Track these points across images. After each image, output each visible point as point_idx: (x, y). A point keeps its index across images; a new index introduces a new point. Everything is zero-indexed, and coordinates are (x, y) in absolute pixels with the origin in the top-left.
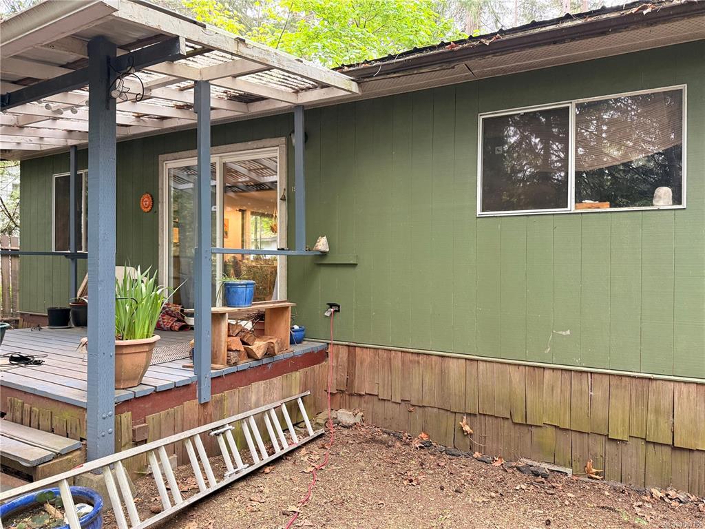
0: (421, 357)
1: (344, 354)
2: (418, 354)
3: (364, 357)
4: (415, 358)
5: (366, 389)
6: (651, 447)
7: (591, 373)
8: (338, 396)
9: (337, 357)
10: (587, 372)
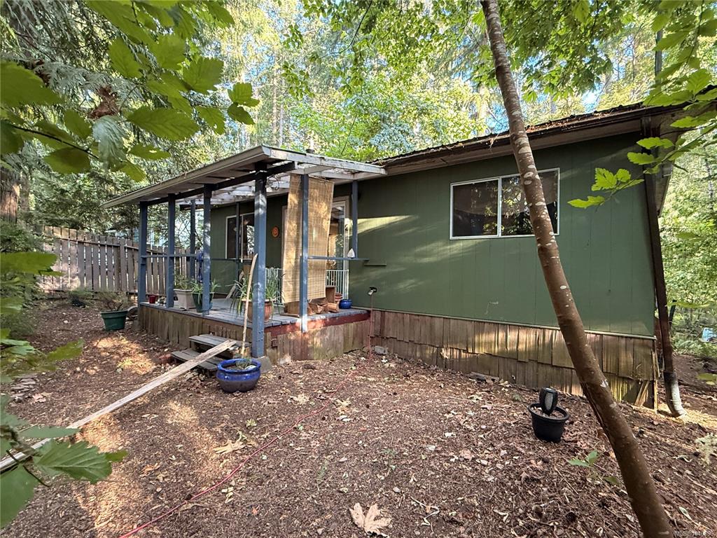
0: (420, 317)
1: (378, 315)
2: (418, 315)
3: (390, 317)
4: (417, 317)
5: (390, 334)
6: (540, 365)
7: (509, 325)
8: (375, 339)
9: (375, 317)
10: (507, 325)
